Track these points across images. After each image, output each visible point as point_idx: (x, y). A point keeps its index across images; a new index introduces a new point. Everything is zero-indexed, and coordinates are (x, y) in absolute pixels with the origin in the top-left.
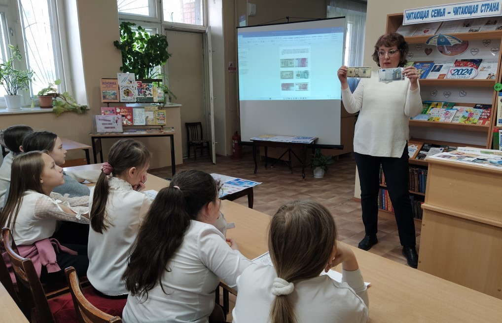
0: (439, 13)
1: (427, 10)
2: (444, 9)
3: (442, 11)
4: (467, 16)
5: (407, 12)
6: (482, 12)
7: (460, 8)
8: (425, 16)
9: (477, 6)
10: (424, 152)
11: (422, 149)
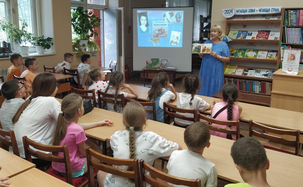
0: (252, 11)
1: (246, 9)
2: (255, 9)
3: (253, 10)
4: (265, 13)
5: (237, 9)
6: (272, 11)
7: (262, 9)
8: (245, 12)
9: (270, 9)
10: (246, 72)
11: (245, 71)
